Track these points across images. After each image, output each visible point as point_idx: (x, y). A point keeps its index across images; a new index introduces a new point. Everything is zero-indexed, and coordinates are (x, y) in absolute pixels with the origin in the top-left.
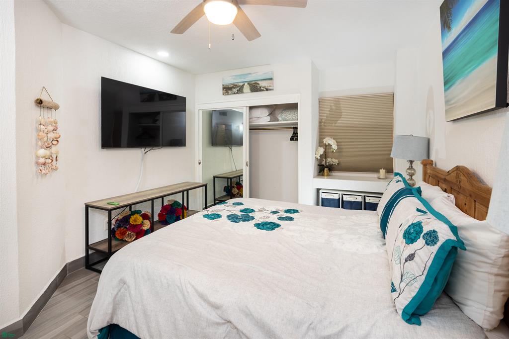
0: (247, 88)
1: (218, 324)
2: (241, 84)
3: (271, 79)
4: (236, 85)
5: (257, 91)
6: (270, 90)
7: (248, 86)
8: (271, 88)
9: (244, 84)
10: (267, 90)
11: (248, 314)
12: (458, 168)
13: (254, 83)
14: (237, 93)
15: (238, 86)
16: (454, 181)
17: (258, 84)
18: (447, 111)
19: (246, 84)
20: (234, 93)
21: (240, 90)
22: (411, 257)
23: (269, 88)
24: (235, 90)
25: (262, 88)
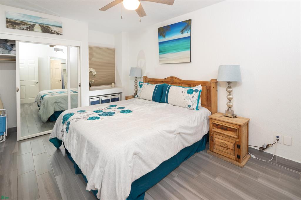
0: (37, 28)
1: (176, 137)
2: (32, 24)
3: (61, 27)
4: (26, 23)
5: (48, 33)
6: (61, 34)
7: (40, 27)
8: (61, 33)
9: (35, 24)
10: (58, 34)
11: (181, 127)
13: (46, 26)
14: (27, 30)
15: (27, 24)
17: (50, 28)
18: (160, 61)
19: (37, 25)
20: (23, 29)
21: (31, 28)
22: (193, 97)
23: (60, 33)
24: (25, 27)
25: (53, 32)
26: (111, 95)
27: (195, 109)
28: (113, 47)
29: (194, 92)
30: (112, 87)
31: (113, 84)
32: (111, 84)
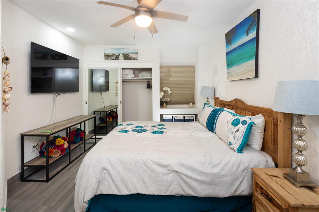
0: (121, 57)
2: (118, 54)
3: (137, 53)
4: (114, 55)
5: (128, 59)
6: (136, 59)
7: (122, 56)
8: (137, 58)
9: (120, 54)
10: (134, 59)
12: (236, 99)
13: (126, 55)
14: (115, 59)
15: (115, 55)
16: (234, 105)
17: (129, 55)
18: (228, 77)
19: (121, 54)
20: (113, 59)
21: (117, 58)
22: (237, 131)
23: (136, 58)
24: (114, 58)
25: (131, 58)
26: (184, 115)
27: (236, 151)
28: (193, 65)
29: (240, 125)
30: (189, 107)
31: (191, 104)
32: (188, 104)
